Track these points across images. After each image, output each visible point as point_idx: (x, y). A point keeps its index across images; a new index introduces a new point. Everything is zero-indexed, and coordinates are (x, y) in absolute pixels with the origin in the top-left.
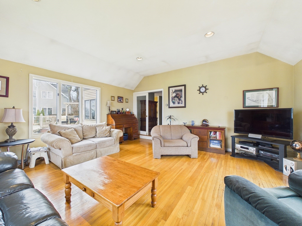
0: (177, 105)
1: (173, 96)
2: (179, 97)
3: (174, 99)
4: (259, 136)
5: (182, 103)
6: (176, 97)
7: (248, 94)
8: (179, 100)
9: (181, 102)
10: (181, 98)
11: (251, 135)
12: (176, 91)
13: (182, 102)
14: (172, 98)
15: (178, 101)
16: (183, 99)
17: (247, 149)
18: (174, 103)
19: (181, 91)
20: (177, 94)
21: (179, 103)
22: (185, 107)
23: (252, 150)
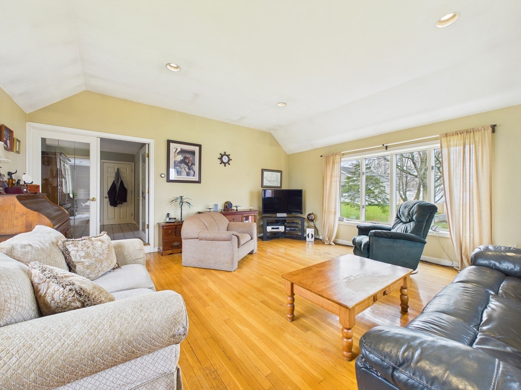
0: (184, 177)
1: (176, 159)
2: (190, 164)
3: (180, 166)
4: (285, 215)
5: (194, 176)
6: (183, 161)
7: (265, 173)
8: (189, 170)
9: (192, 172)
10: (193, 166)
11: (279, 215)
12: (182, 152)
13: (194, 172)
14: (175, 162)
15: (187, 170)
16: (196, 168)
17: (278, 228)
18: (179, 173)
19: (193, 153)
20: (185, 158)
21: (188, 174)
22: (199, 182)
23: (282, 229)
